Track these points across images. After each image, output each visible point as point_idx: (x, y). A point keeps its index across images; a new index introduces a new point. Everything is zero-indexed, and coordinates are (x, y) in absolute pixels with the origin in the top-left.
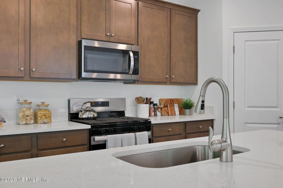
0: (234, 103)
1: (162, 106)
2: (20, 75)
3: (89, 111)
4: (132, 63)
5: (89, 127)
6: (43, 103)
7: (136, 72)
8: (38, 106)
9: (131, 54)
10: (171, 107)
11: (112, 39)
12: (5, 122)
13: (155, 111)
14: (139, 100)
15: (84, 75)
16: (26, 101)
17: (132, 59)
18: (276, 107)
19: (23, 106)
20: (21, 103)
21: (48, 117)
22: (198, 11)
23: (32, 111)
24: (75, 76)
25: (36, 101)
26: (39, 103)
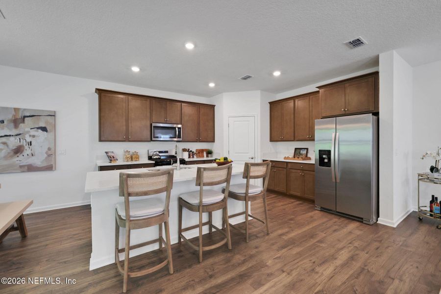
1: (197, 153)
2: (124, 140)
3: (157, 155)
4: (177, 133)
5: (154, 162)
6: (135, 152)
7: (179, 137)
8: (133, 153)
9: (177, 129)
10: (201, 153)
11: (168, 122)
12: (118, 160)
13: (193, 155)
14: (184, 150)
15: (153, 139)
16: (127, 151)
17: (177, 131)
18: (248, 153)
19: (126, 153)
21: (137, 158)
22: (215, 106)
23: (130, 155)
24: (149, 140)
25: (132, 150)
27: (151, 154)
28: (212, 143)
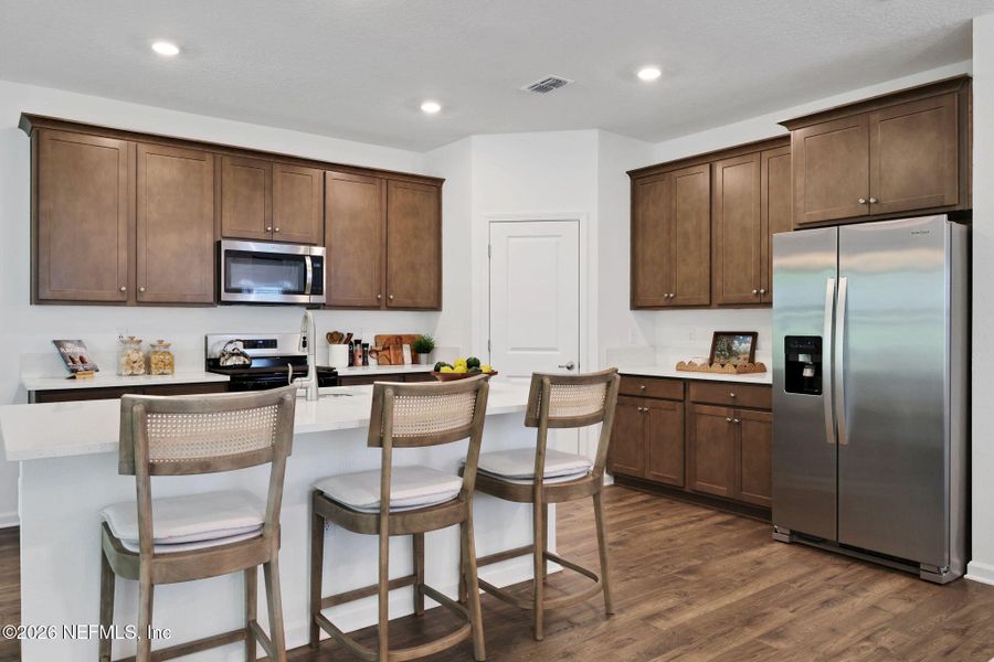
0: (489, 342)
1: (379, 348)
2: (120, 298)
3: (238, 355)
4: (310, 275)
5: (227, 378)
6: (161, 342)
7: (317, 290)
8: (153, 346)
9: (308, 261)
10: (395, 349)
11: (276, 237)
12: (97, 371)
13: (364, 356)
14: (334, 338)
15: (225, 296)
16: (132, 338)
17: (309, 268)
18: (555, 349)
19: (128, 345)
20: (125, 342)
21: (168, 364)
22: (442, 181)
23: (141, 354)
24: (211, 299)
25: (149, 339)
26: (156, 343)
27: (216, 351)
28: (432, 315)
